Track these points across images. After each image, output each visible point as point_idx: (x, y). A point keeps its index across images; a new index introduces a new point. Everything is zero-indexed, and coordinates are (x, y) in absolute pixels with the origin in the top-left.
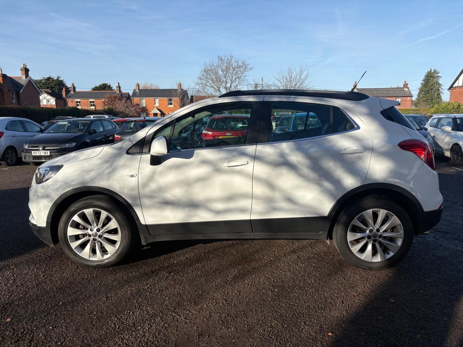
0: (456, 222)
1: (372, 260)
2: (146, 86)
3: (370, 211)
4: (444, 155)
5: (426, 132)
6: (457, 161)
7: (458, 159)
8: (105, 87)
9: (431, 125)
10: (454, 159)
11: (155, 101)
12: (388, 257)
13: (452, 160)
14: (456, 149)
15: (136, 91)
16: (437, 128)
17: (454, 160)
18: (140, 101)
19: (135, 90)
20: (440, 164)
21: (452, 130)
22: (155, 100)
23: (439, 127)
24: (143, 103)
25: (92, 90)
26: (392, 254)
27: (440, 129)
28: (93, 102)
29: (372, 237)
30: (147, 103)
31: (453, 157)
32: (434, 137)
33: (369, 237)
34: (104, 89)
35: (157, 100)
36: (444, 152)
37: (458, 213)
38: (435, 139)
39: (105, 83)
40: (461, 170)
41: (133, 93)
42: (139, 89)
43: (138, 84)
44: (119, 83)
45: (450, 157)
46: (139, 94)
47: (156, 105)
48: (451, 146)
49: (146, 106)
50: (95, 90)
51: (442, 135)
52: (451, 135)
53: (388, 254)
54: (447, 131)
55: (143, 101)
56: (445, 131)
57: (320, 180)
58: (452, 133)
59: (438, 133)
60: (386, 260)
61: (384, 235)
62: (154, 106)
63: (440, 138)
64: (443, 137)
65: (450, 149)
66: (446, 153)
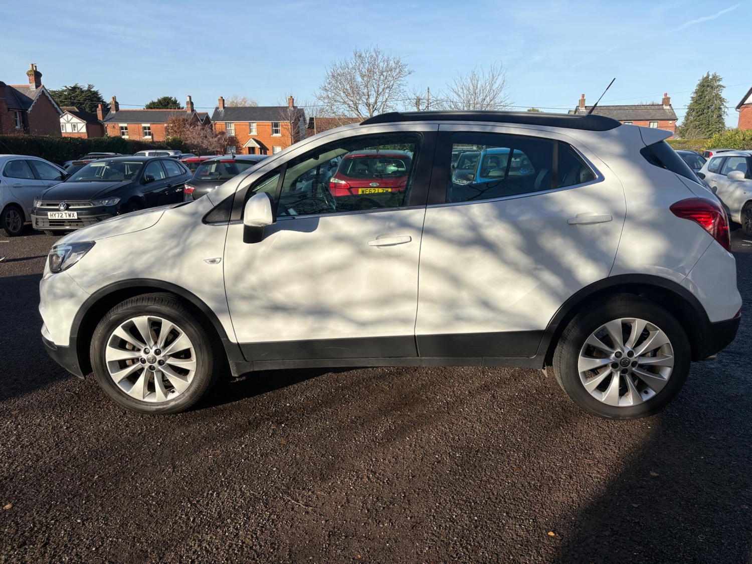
1: (618, 403)
2: (235, 101)
3: (619, 321)
4: (731, 220)
8: (168, 103)
9: (710, 169)
10: (747, 227)
11: (251, 128)
12: (645, 398)
13: (744, 227)
15: (220, 109)
16: (720, 173)
18: (226, 127)
19: (217, 108)
21: (745, 178)
22: (250, 126)
23: (724, 173)
24: (231, 130)
25: (147, 108)
26: (652, 393)
27: (726, 175)
28: (149, 128)
29: (620, 365)
30: (237, 130)
31: (746, 223)
32: (716, 188)
33: (614, 365)
34: (165, 106)
35: (254, 126)
36: (731, 215)
39: (167, 96)
41: (214, 114)
42: (224, 107)
43: (222, 98)
44: (190, 97)
45: (741, 223)
46: (225, 116)
47: (252, 134)
48: (743, 204)
49: (236, 135)
50: (151, 108)
51: (729, 185)
52: (745, 186)
53: (646, 393)
54: (738, 180)
55: (231, 126)
56: (733, 180)
57: (536, 269)
58: (745, 183)
59: (722, 182)
60: (642, 403)
61: (640, 362)
62: (249, 134)
63: (726, 192)
64: (731, 188)
65: (741, 208)
66: (735, 217)
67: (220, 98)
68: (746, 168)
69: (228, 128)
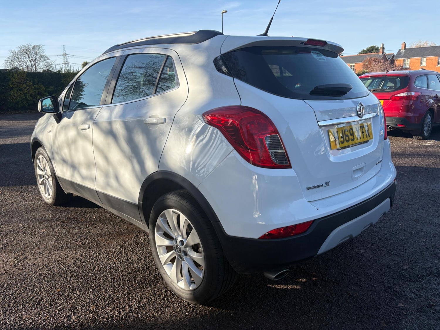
2: (419, 44)
8: (373, 50)
11: (422, 61)
15: (402, 50)
18: (404, 62)
19: (400, 50)
22: (421, 60)
24: (407, 63)
25: (359, 54)
28: (354, 66)
30: (411, 64)
34: (371, 51)
35: (425, 60)
39: (373, 45)
41: (397, 54)
42: (405, 49)
43: (404, 43)
44: (383, 44)
46: (404, 54)
47: (422, 65)
49: (410, 67)
50: (362, 54)
55: (407, 61)
62: (420, 66)
67: (403, 43)
69: (405, 63)
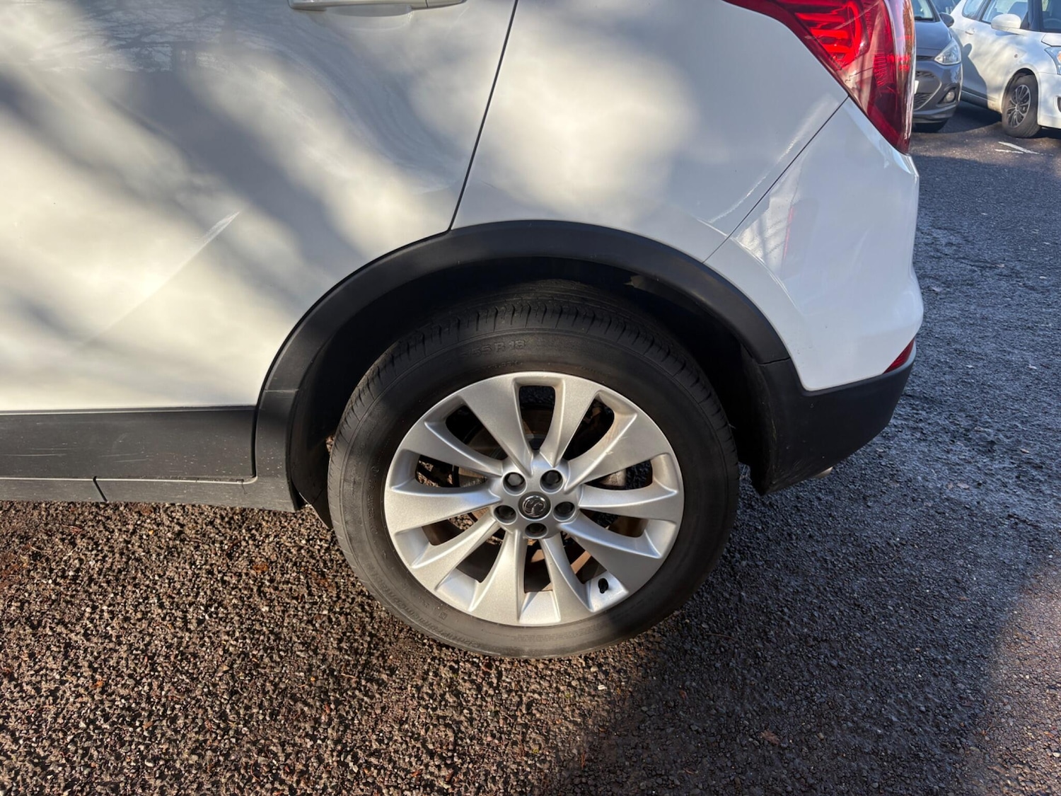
0: (975, 350)
1: (518, 618)
3: (507, 381)
4: (985, 106)
5: (948, 29)
6: (1019, 124)
7: (1021, 118)
9: (966, 14)
10: (1011, 119)
12: (599, 601)
13: (1005, 120)
14: (1023, 86)
16: (981, 20)
17: (1010, 121)
20: (971, 131)
21: (1022, 27)
23: (986, 20)
26: (618, 591)
27: (990, 23)
29: (518, 513)
31: (1009, 112)
32: (969, 47)
33: (504, 512)
36: (986, 97)
37: (990, 309)
38: (970, 56)
40: (1025, 151)
45: (1001, 112)
48: (1010, 76)
51: (994, 41)
52: (1019, 43)
53: (604, 586)
54: (1009, 31)
56: (1002, 32)
57: (195, 190)
58: (1020, 38)
59: (983, 34)
60: (589, 619)
61: (583, 504)
63: (986, 53)
64: (996, 47)
65: (1006, 84)
66: (992, 99)
68: (1026, 10)
